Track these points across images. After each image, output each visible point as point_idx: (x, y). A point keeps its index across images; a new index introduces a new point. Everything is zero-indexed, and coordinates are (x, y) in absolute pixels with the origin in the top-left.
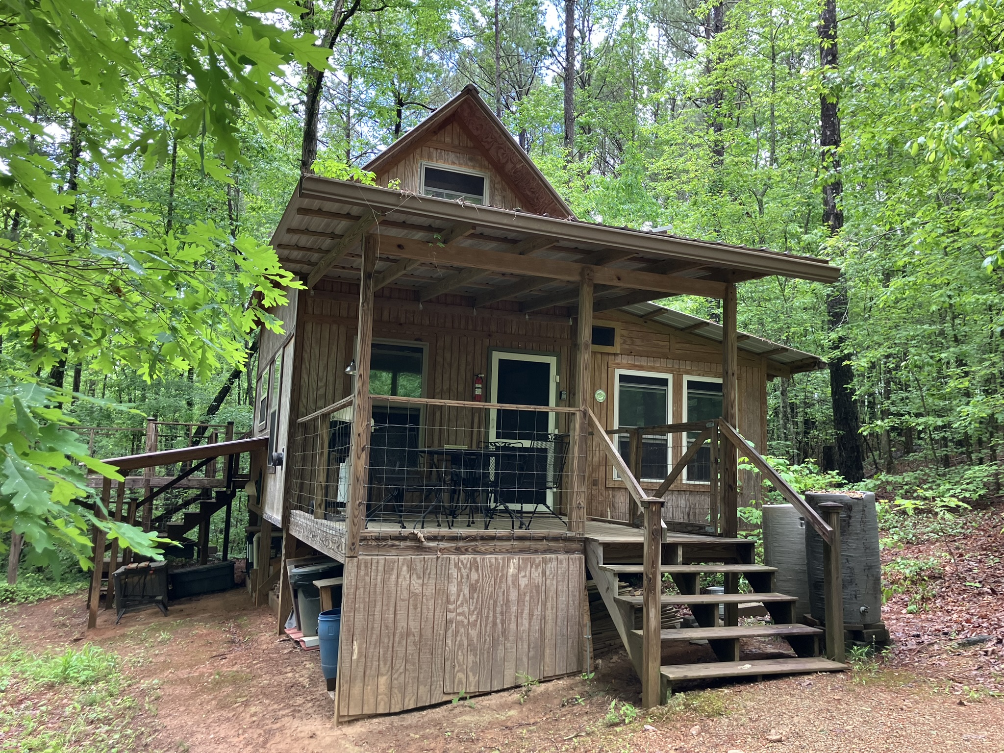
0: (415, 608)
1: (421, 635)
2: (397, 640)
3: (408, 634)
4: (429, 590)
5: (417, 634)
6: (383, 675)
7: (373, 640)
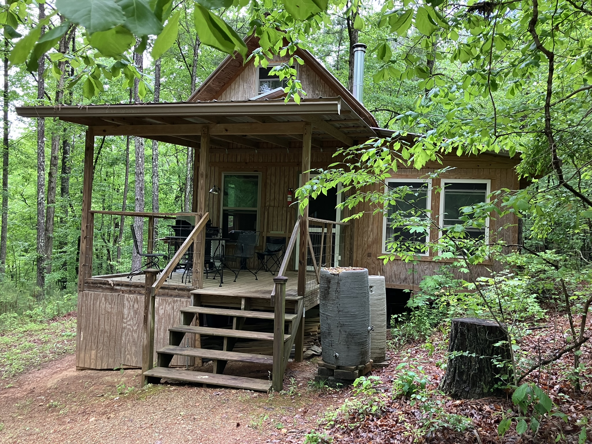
0: (108, 320)
1: (110, 333)
2: (100, 334)
3: (105, 332)
4: (114, 311)
5: (108, 332)
6: (93, 350)
7: (90, 332)
